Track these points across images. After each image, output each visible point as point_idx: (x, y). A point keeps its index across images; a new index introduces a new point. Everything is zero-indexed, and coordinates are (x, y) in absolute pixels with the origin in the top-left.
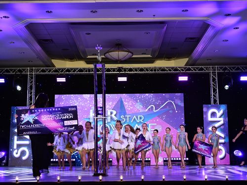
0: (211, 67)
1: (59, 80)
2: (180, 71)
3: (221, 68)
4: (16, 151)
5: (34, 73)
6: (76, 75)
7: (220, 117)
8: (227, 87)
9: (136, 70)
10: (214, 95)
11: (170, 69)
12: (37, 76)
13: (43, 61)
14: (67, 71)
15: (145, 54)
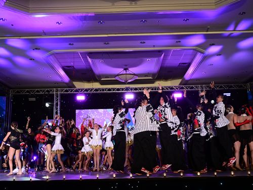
0: (200, 86)
2: (175, 89)
3: (208, 86)
5: (59, 93)
11: (167, 88)
13: (66, 83)
14: (85, 91)
15: (147, 76)
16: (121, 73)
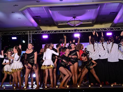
2: (107, 30)
5: (31, 34)
6: (53, 34)
9: (84, 31)
13: (36, 27)
14: (48, 32)
15: (89, 22)
16: (71, 20)
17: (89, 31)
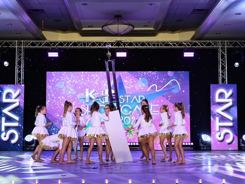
0: (220, 41)
1: (51, 55)
2: (185, 46)
3: (231, 43)
4: (4, 134)
5: (22, 47)
6: (70, 49)
7: (229, 98)
8: (237, 64)
9: (137, 45)
10: (222, 73)
11: (174, 43)
12: (26, 50)
14: (60, 44)
15: (147, 26)
17: (147, 46)
